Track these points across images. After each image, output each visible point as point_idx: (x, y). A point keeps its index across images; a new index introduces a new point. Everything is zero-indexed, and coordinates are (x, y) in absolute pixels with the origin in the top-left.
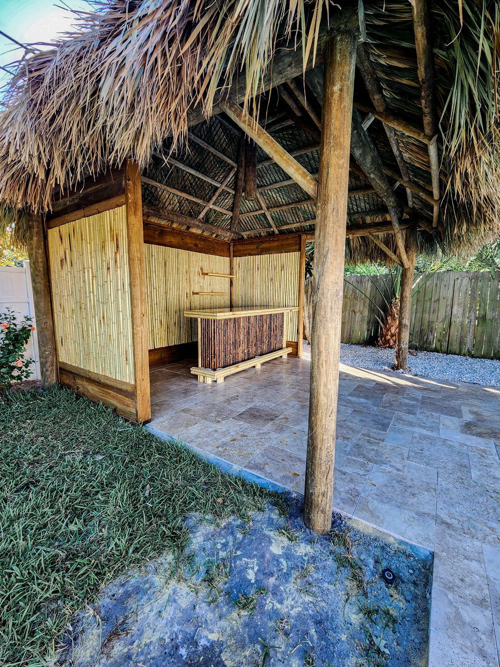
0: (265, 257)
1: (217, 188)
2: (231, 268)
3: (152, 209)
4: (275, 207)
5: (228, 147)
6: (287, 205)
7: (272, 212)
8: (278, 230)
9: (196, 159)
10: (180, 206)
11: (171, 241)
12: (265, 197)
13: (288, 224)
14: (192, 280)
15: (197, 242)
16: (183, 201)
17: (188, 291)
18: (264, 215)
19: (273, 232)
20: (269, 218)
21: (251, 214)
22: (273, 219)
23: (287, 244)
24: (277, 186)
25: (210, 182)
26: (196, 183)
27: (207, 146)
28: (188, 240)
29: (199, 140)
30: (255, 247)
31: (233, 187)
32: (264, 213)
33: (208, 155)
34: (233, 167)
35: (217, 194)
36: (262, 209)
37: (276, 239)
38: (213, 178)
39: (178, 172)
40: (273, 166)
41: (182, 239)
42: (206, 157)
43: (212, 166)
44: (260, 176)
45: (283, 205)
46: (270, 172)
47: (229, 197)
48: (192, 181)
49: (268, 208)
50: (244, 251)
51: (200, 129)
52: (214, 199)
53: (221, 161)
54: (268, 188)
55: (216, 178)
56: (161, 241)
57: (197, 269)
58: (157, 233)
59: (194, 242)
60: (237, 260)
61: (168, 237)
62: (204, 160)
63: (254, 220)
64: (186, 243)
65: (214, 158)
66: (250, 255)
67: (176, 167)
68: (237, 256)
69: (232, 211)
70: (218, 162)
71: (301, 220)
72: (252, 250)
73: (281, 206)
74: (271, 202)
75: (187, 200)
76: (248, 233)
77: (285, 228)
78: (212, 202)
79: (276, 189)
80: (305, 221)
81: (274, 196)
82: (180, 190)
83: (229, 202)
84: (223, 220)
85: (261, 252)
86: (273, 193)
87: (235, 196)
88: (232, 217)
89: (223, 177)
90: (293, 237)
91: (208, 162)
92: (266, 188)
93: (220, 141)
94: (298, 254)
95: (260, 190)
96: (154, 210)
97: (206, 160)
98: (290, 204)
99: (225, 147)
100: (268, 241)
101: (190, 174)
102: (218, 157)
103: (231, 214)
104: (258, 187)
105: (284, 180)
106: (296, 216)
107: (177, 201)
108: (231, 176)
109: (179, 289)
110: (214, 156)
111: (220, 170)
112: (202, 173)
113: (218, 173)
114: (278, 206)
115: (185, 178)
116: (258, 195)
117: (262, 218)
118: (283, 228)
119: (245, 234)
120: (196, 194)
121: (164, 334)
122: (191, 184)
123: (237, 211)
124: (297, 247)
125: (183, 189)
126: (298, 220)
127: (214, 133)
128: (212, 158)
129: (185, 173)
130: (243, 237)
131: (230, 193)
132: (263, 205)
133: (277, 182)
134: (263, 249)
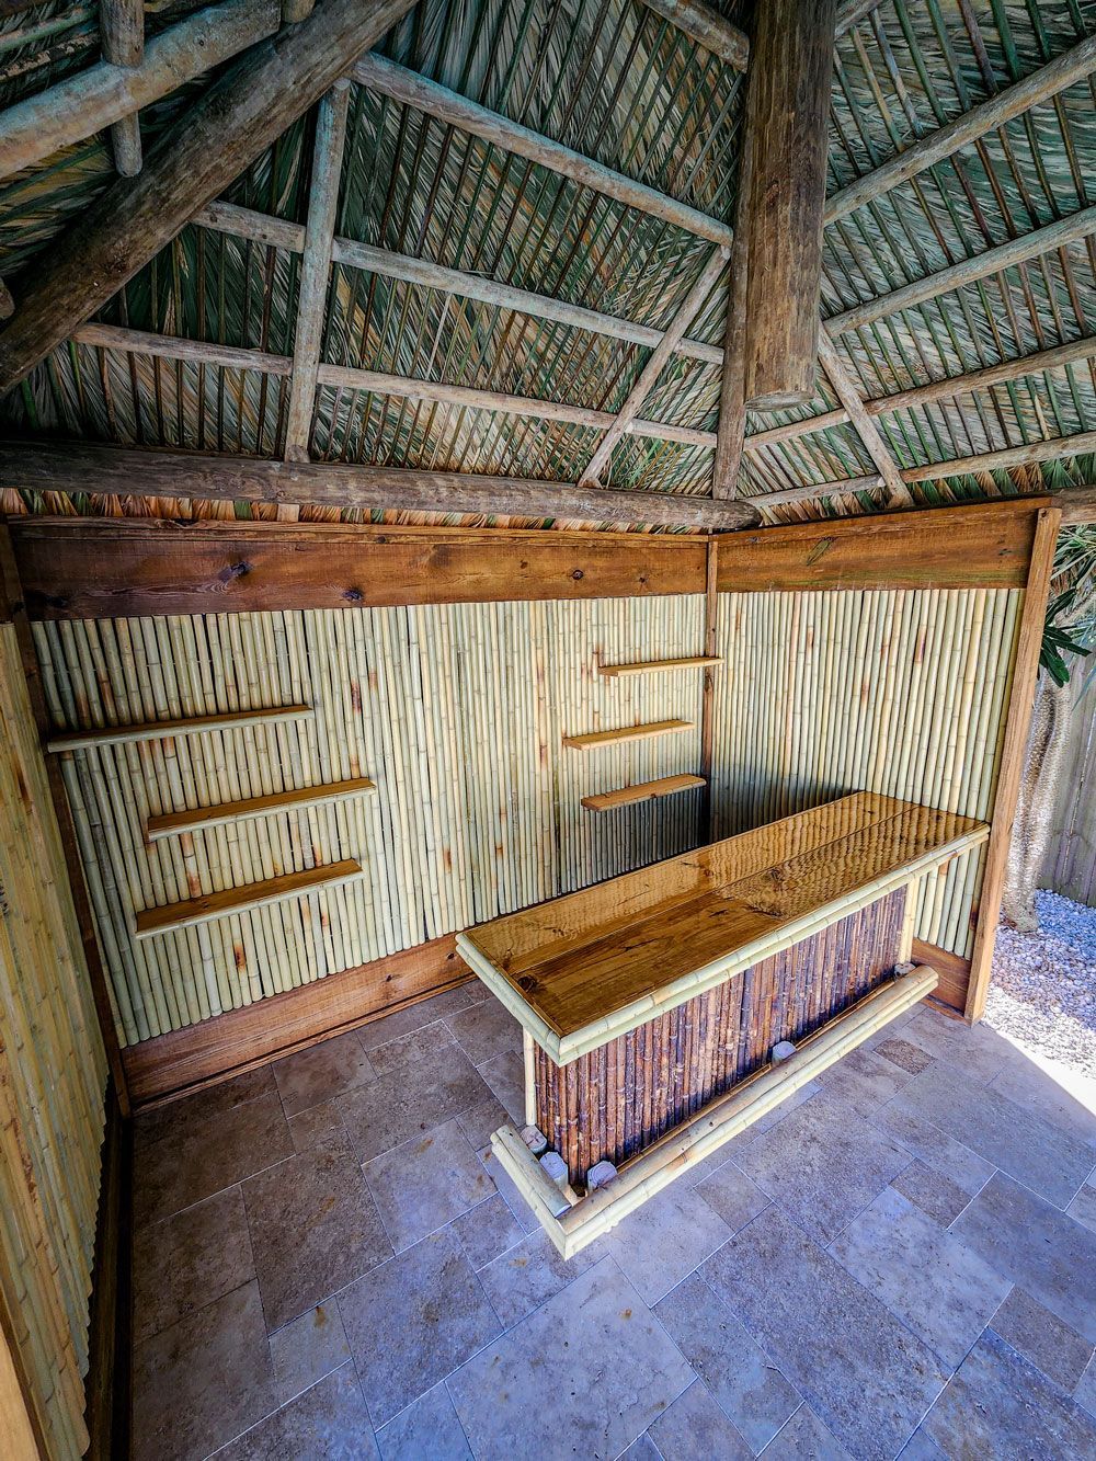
0: (842, 600)
1: (649, 354)
2: (710, 630)
3: (383, 488)
4: (902, 391)
5: (687, 150)
6: (967, 373)
7: (888, 414)
8: (909, 487)
9: (541, 244)
10: (512, 448)
11: (478, 581)
12: (861, 355)
13: (960, 457)
14: (560, 696)
15: (583, 563)
16: (521, 428)
17: (546, 735)
18: (851, 432)
19: (886, 494)
20: (872, 440)
21: (793, 433)
22: (888, 442)
23: (954, 553)
24: (926, 291)
25: (615, 333)
26: (560, 349)
27: (577, 165)
28: (545, 564)
29: (535, 139)
30: (798, 557)
31: (716, 338)
32: (850, 424)
33: (591, 210)
34: (713, 247)
35: (649, 376)
36: (841, 406)
37: (897, 528)
38: (627, 316)
39: (471, 316)
40: (919, 190)
41: (524, 565)
42: (586, 221)
43: (617, 259)
44: (839, 262)
45: (949, 377)
46: (894, 229)
47: (702, 379)
48: (541, 346)
49: (868, 401)
50: (758, 570)
51: (534, 78)
52: (638, 396)
53: (658, 233)
54: (877, 311)
55: (642, 312)
56: (440, 588)
57: (582, 657)
58: (425, 560)
59: (568, 567)
60: (729, 603)
61: (469, 568)
62: (578, 239)
63: (804, 452)
64: (541, 576)
65: (621, 218)
66: (780, 586)
67: (460, 298)
68: (730, 590)
69: (715, 429)
70: (644, 236)
71: (1034, 436)
72: (792, 569)
73: (933, 383)
74: (886, 374)
75: (535, 420)
76: (776, 500)
77: (940, 473)
78: (630, 411)
79: (919, 309)
80: (1060, 436)
81: (906, 341)
82: (500, 391)
83: (701, 396)
84: (680, 467)
85: (827, 579)
86: (901, 330)
87: (724, 369)
88: (714, 452)
89: (671, 303)
90: (989, 521)
91: (600, 247)
92: (867, 314)
93: (642, 125)
94: (1004, 598)
95: (836, 327)
96: (391, 489)
97: (588, 236)
98: (984, 368)
99: (669, 155)
100: (858, 535)
101: (527, 317)
102: (641, 214)
103: (707, 441)
104: (829, 314)
105: (970, 254)
106: (1009, 419)
107: (495, 430)
108: (703, 290)
109: (511, 732)
110: (623, 210)
111: (656, 273)
112: (581, 303)
113: (648, 286)
114: (918, 388)
115: (512, 338)
116: (826, 352)
117: (840, 444)
118: (930, 477)
119: (766, 506)
120: (565, 394)
121: (457, 889)
122: (541, 357)
123: (734, 427)
124: (1009, 567)
125: (513, 385)
126: (1015, 436)
127: (611, 81)
128: (612, 221)
129: (504, 317)
130: (758, 516)
131: (705, 363)
132: (850, 392)
133: (927, 273)
134: (835, 567)
